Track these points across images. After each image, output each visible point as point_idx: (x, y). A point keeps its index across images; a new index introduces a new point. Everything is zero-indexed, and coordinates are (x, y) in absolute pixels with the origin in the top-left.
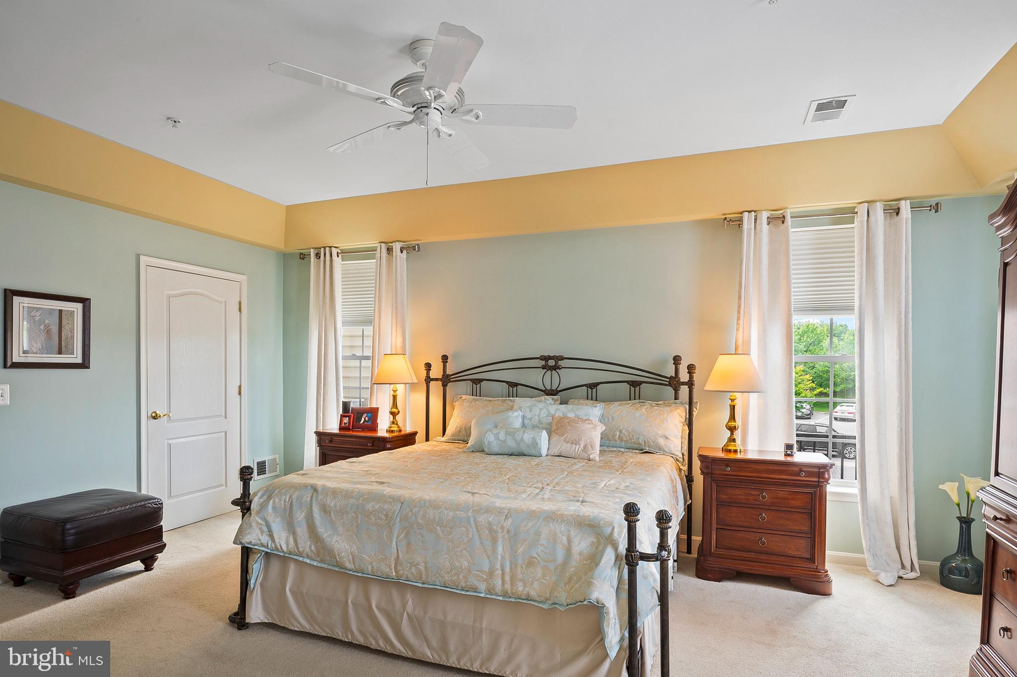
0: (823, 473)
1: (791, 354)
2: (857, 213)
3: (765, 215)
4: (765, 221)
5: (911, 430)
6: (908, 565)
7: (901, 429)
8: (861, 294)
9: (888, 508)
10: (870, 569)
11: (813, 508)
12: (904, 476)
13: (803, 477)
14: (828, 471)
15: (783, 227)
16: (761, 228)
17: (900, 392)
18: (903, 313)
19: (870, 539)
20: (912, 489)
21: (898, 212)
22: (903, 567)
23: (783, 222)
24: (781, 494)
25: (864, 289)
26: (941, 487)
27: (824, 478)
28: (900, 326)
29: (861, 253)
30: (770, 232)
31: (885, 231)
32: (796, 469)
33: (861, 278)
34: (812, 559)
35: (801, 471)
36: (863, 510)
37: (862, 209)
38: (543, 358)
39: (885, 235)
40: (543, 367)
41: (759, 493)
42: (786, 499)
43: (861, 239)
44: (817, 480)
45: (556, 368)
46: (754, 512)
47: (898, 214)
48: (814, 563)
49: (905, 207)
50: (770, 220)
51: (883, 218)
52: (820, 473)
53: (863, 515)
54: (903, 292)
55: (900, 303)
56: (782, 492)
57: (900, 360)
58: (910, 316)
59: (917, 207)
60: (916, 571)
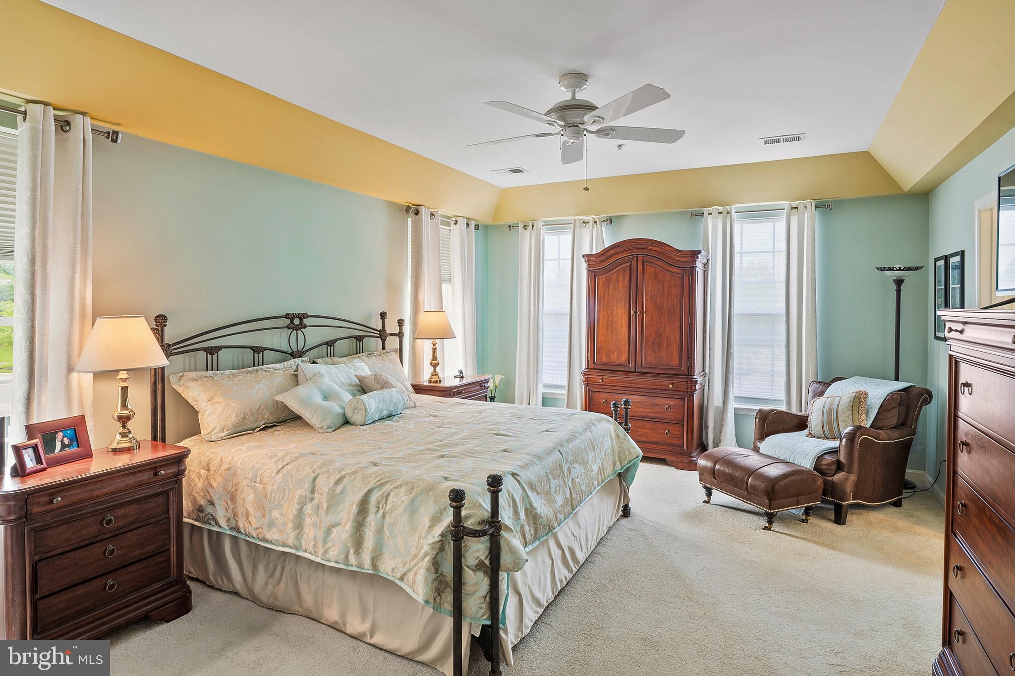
38: (287, 316)
40: (288, 327)
45: (297, 328)
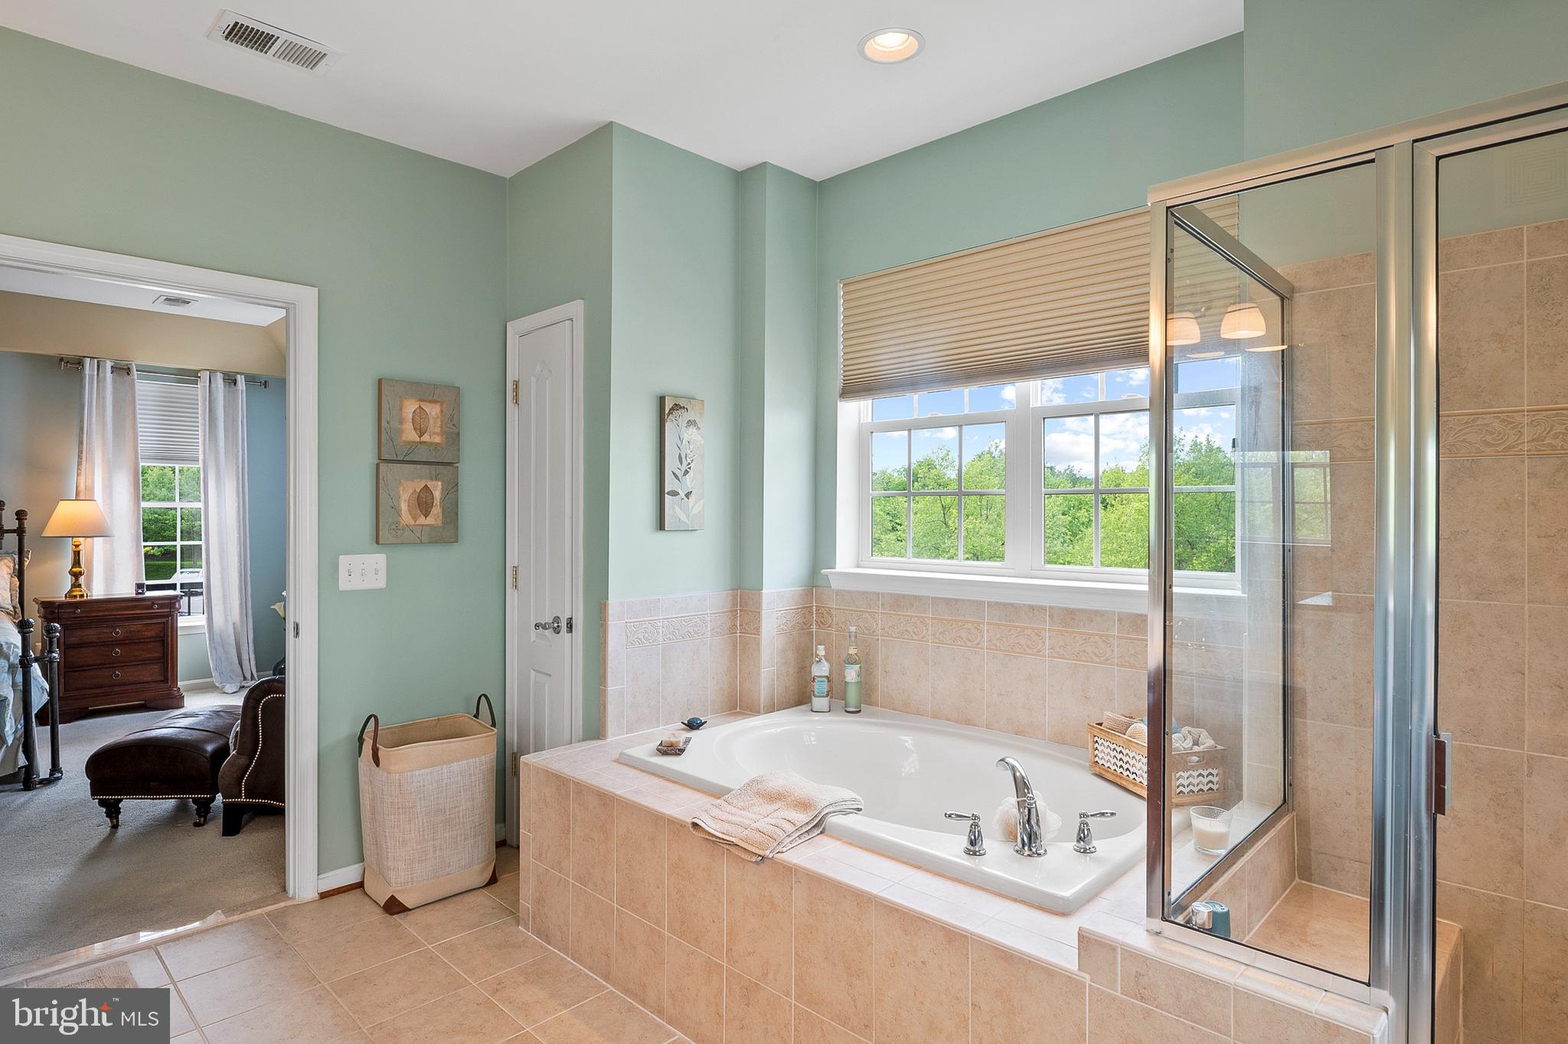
0: (175, 603)
1: (139, 500)
2: (200, 377)
3: (109, 364)
4: (109, 370)
5: (249, 564)
6: (249, 676)
7: (241, 564)
8: (204, 450)
9: (231, 631)
10: (217, 684)
11: (165, 634)
12: (243, 604)
13: (156, 609)
14: (179, 601)
15: (127, 378)
16: (105, 377)
17: (239, 533)
18: (240, 467)
19: (216, 660)
20: (250, 612)
21: (235, 382)
22: (245, 679)
23: (128, 374)
24: (134, 628)
25: (207, 445)
26: (272, 607)
27: (175, 608)
28: (238, 478)
29: (204, 414)
30: (114, 381)
31: (224, 397)
32: (150, 603)
33: (205, 435)
34: (166, 680)
35: (154, 604)
36: (210, 636)
37: (205, 376)
39: (224, 400)
41: (111, 630)
42: (139, 631)
43: (205, 400)
44: (168, 610)
46: (107, 649)
47: (235, 384)
48: (168, 683)
49: (241, 380)
50: (114, 369)
51: (222, 386)
52: (171, 604)
53: (210, 640)
54: (240, 450)
55: (237, 458)
56: (135, 626)
57: (239, 506)
58: (246, 470)
59: (251, 379)
60: (255, 680)
